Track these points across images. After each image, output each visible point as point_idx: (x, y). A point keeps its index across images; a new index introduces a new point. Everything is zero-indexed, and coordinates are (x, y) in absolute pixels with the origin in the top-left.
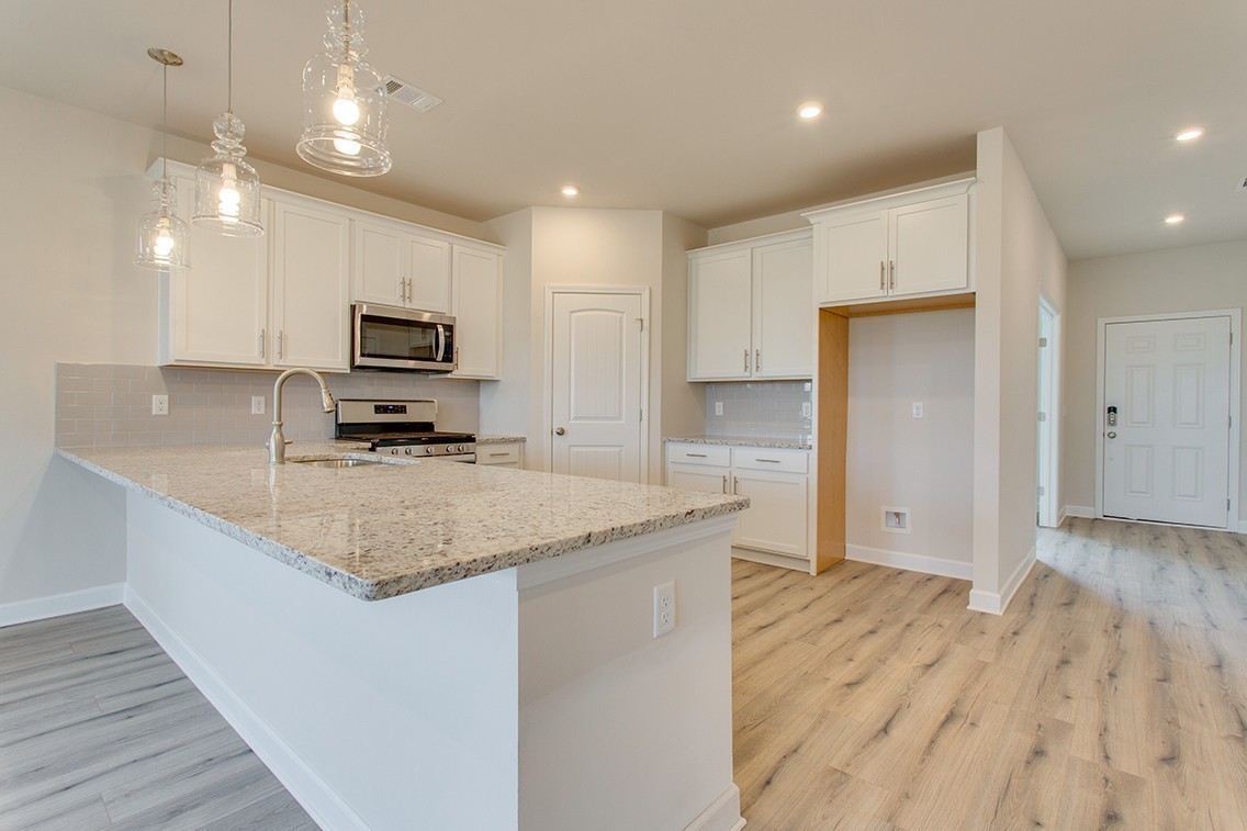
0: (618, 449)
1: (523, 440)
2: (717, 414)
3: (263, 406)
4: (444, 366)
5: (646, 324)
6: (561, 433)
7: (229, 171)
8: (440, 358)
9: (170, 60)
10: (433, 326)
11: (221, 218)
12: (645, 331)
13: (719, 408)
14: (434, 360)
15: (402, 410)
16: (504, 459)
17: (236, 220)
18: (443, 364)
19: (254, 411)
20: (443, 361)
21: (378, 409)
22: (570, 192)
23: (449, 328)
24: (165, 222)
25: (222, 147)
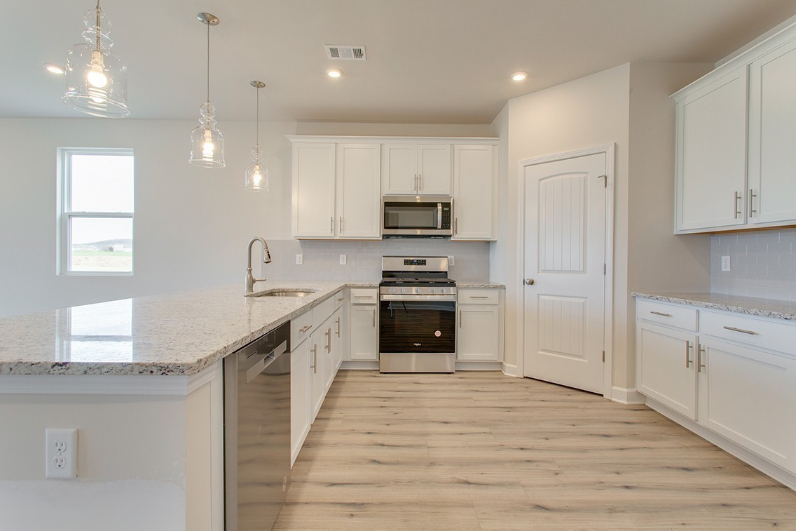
0: (583, 300)
1: (503, 287)
2: (723, 269)
3: (345, 259)
4: (444, 232)
5: (611, 180)
6: (532, 283)
7: (208, 134)
8: (439, 226)
9: (258, 85)
10: (434, 205)
11: (204, 159)
12: (610, 187)
13: (726, 263)
14: (436, 228)
15: (423, 263)
16: (484, 301)
17: (211, 160)
18: (443, 230)
19: (341, 263)
20: (443, 228)
21: (406, 262)
22: (519, 78)
23: (446, 205)
24: (257, 167)
25: (204, 121)
